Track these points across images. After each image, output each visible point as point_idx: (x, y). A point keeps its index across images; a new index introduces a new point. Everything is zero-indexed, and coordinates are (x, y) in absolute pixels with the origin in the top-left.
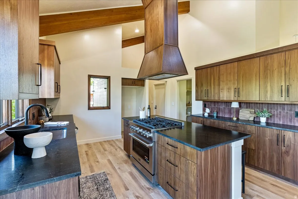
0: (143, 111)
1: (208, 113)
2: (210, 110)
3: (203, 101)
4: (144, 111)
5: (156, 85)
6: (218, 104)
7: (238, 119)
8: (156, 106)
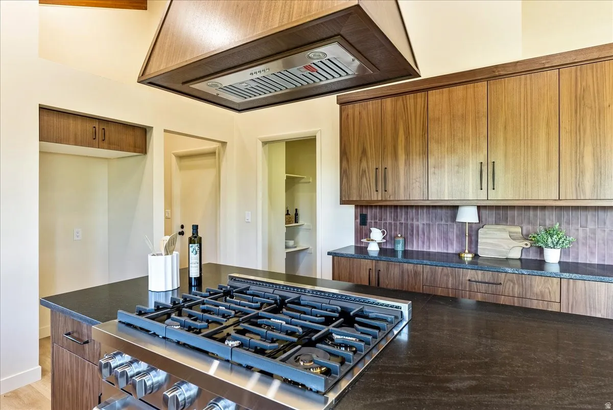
0: (169, 257)
1: (379, 244)
2: (383, 233)
3: (356, 207)
4: (171, 253)
5: (181, 157)
6: (407, 213)
7: (476, 256)
8: (182, 227)
